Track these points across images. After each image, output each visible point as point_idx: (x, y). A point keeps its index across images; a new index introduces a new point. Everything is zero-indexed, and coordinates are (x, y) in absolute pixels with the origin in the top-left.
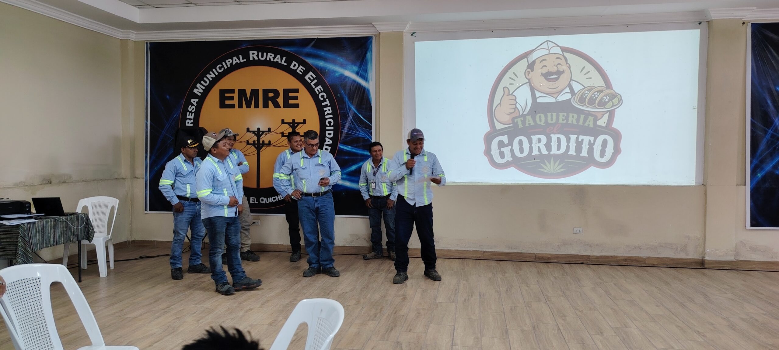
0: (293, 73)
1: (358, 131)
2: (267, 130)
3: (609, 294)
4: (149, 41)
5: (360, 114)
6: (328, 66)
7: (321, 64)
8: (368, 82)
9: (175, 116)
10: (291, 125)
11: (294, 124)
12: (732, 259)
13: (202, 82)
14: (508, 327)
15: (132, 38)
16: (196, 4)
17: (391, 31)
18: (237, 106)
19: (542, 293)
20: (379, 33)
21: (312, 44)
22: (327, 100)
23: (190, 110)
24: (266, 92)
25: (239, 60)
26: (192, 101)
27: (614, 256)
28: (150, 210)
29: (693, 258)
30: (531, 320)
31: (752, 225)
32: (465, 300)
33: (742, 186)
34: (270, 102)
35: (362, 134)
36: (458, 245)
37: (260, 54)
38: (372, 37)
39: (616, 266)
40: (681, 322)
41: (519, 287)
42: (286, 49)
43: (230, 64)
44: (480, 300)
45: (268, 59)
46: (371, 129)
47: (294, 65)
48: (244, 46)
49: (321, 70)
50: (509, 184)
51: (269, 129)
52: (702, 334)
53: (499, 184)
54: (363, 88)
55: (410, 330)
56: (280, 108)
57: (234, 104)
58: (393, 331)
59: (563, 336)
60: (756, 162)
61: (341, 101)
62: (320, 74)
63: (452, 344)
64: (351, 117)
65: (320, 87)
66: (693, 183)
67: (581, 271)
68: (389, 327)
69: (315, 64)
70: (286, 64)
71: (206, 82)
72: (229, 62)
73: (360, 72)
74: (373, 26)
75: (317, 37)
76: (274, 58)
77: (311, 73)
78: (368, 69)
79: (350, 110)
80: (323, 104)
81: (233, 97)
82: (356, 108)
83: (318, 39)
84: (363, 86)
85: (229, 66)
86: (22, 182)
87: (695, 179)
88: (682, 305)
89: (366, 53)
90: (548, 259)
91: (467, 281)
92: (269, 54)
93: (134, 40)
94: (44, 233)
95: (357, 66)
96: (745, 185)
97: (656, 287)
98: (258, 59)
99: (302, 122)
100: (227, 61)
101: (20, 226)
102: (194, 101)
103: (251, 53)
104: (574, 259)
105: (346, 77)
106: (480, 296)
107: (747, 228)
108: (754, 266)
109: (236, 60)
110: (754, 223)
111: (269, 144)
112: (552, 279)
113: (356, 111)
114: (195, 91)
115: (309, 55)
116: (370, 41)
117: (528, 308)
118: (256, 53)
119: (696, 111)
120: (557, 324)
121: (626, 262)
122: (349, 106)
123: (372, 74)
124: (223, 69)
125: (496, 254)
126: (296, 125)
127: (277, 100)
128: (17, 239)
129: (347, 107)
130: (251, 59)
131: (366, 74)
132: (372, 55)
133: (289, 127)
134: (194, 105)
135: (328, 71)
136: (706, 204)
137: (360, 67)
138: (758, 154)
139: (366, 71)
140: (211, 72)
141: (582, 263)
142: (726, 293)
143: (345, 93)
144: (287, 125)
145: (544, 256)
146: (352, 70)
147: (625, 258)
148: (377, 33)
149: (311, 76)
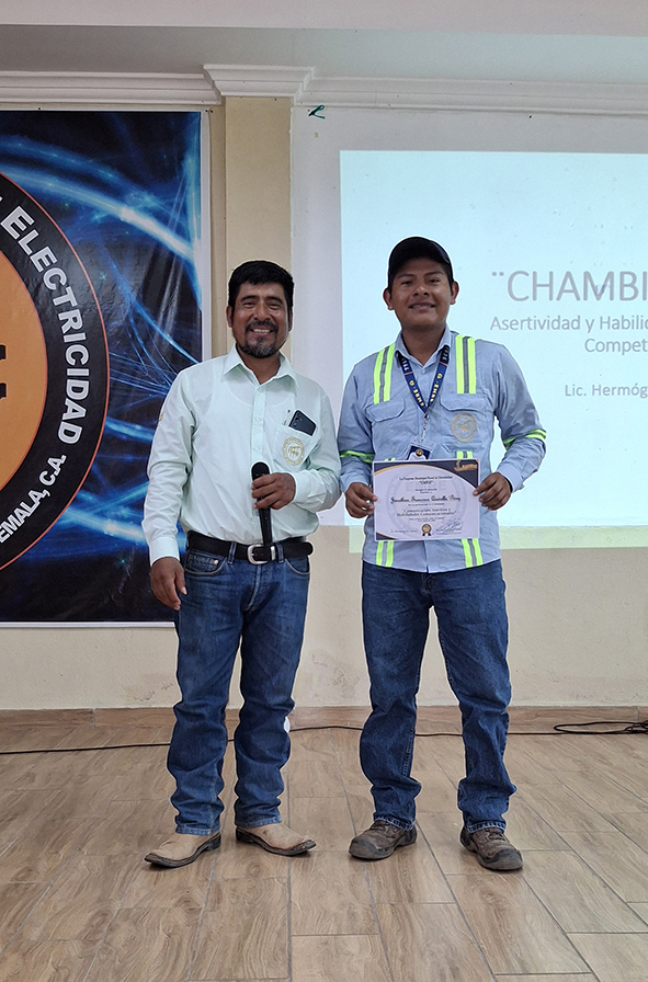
1: (161, 380)
5: (166, 331)
6: (70, 190)
7: (51, 185)
8: (190, 241)
17: (257, 94)
20: (220, 100)
21: (22, 126)
22: (69, 289)
38: (197, 115)
49: (50, 201)
54: (174, 258)
61: (111, 293)
62: (48, 216)
64: (141, 342)
65: (47, 250)
69: (32, 186)
73: (167, 211)
74: (206, 78)
77: (19, 211)
78: (188, 201)
79: (136, 323)
80: (57, 301)
82: (155, 315)
84: (175, 251)
89: (181, 158)
95: (156, 194)
105: (125, 225)
113: (153, 324)
116: (192, 124)
122: (133, 309)
123: (201, 220)
129: (130, 311)
131: (181, 219)
132: (198, 162)
135: (69, 207)
137: (164, 198)
139: (184, 211)
143: (121, 271)
146: (142, 207)
148: (214, 103)
149: (21, 218)
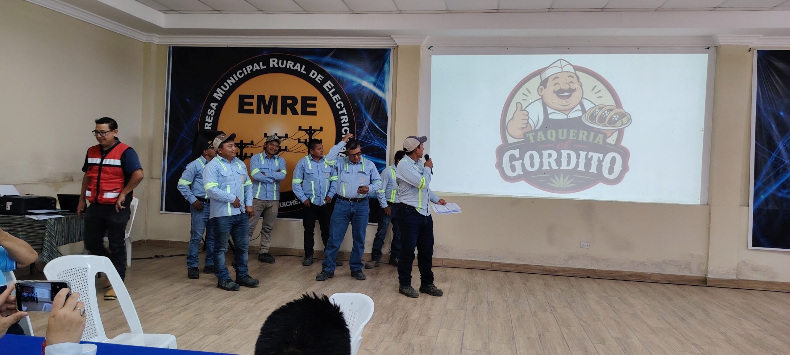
0: (312, 82)
1: (373, 139)
2: (284, 136)
3: (613, 307)
4: (171, 45)
5: (376, 123)
6: (346, 75)
7: (340, 73)
8: (385, 93)
9: (194, 119)
10: (308, 131)
11: (310, 131)
12: (734, 277)
13: (222, 87)
14: (515, 335)
15: (156, 42)
16: (220, 12)
17: (409, 44)
18: (255, 111)
19: (548, 304)
20: (397, 46)
21: (332, 54)
22: (344, 109)
23: (209, 114)
24: (284, 98)
25: (259, 66)
26: (212, 105)
27: (619, 271)
28: (165, 211)
29: (696, 275)
30: (537, 328)
31: (754, 245)
32: (474, 308)
33: (745, 207)
34: (288, 109)
35: (377, 143)
36: (467, 255)
37: (280, 61)
38: (390, 50)
39: (621, 281)
40: (680, 335)
41: (526, 297)
42: (306, 58)
43: (250, 70)
44: (488, 308)
45: (288, 67)
46: (386, 139)
47: (313, 74)
48: (265, 54)
49: (339, 79)
50: (519, 197)
51: (286, 135)
52: (700, 347)
53: (510, 197)
54: (380, 99)
55: (422, 333)
56: (298, 114)
57: (253, 110)
58: (405, 334)
59: (567, 344)
60: (759, 184)
61: (358, 110)
62: (338, 84)
63: (462, 347)
64: (367, 126)
65: (338, 95)
66: (698, 202)
67: (586, 284)
68: (401, 330)
69: (334, 73)
70: (305, 73)
71: (226, 87)
72: (249, 68)
73: (378, 82)
74: (392, 39)
75: (336, 47)
76: (294, 66)
77: (329, 82)
78: (385, 79)
79: (366, 120)
80: (340, 112)
81: (252, 102)
82: (372, 118)
83: (338, 49)
84: (380, 96)
85: (249, 72)
86: (46, 178)
87: (700, 199)
88: (683, 320)
89: (384, 65)
90: (556, 272)
91: (476, 290)
92: (289, 62)
93: (157, 44)
94: (69, 229)
95: (374, 77)
96: (748, 206)
97: (658, 302)
98: (277, 66)
99: (319, 129)
100: (247, 67)
101: (48, 222)
102: (214, 105)
103: (271, 60)
104: (581, 273)
105: (363, 87)
106: (489, 304)
107: (748, 248)
108: (755, 285)
109: (256, 67)
110: (756, 243)
111: (286, 149)
112: (559, 291)
113: (371, 120)
114: (215, 95)
115: (328, 65)
116: (388, 53)
117: (534, 318)
118: (276, 60)
119: (702, 133)
120: (562, 332)
121: (630, 277)
122: (365, 115)
123: (389, 84)
124: (243, 75)
125: (505, 265)
126: (313, 132)
127: (295, 107)
128: (44, 233)
129: (364, 116)
130: (271, 66)
131: (382, 85)
132: (389, 66)
133: (306, 133)
134: (213, 109)
135: (346, 81)
136: (710, 223)
137: (377, 78)
138: (762, 177)
139: (383, 82)
140: (231, 78)
141: (588, 277)
142: (726, 310)
143: (362, 102)
144: (304, 131)
145: (551, 269)
146: (369, 81)
147: (630, 273)
148: (395, 46)
149: (330, 85)
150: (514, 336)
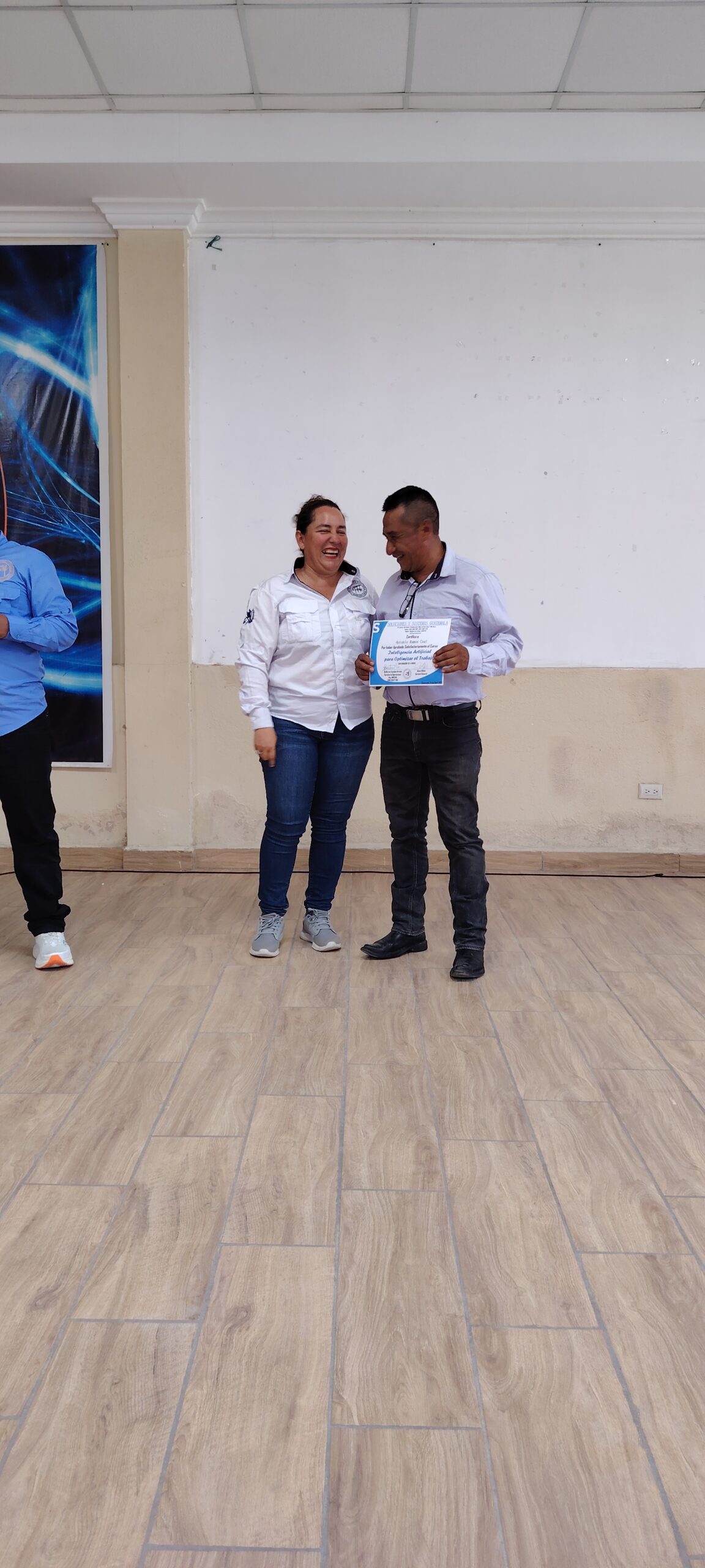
1: (58, 519)
5: (65, 469)
8: (87, 377)
17: (150, 227)
20: (115, 236)
30: (588, 1057)
35: (68, 527)
38: (94, 247)
44: (417, 995)
46: (98, 516)
58: (123, 1135)
68: (111, 1117)
73: (63, 348)
74: (98, 211)
78: (84, 337)
79: (35, 462)
84: (72, 389)
89: (77, 293)
90: (575, 866)
95: (50, 329)
104: (642, 865)
105: (21, 361)
112: (602, 918)
116: (89, 256)
117: (566, 1018)
120: (671, 1067)
122: (30, 447)
123: (97, 357)
129: (27, 450)
131: (78, 355)
132: (94, 297)
137: (60, 331)
139: (80, 347)
141: (660, 876)
143: (18, 407)
145: (568, 859)
146: (36, 341)
148: (110, 235)
150: (521, 1098)
